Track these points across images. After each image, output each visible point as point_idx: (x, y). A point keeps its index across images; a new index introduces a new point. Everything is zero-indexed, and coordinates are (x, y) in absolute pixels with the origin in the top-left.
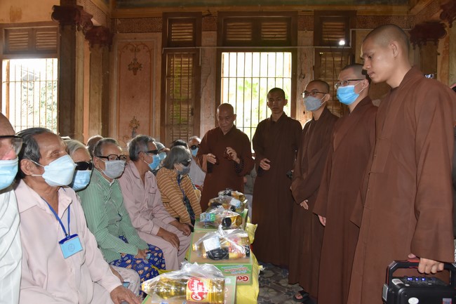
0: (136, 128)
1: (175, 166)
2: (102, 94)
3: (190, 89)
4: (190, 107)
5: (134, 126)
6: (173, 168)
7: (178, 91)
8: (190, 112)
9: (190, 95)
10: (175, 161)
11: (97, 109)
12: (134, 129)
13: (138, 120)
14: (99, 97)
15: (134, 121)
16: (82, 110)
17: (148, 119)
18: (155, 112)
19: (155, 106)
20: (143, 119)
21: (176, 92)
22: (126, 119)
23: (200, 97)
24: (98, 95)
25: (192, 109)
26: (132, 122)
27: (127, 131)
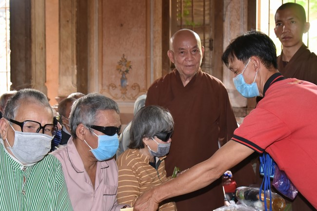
0: (127, 71)
1: (146, 141)
2: (77, 23)
3: (206, 8)
4: (207, 36)
5: (124, 69)
6: (142, 146)
7: (188, 13)
8: (207, 44)
9: (207, 18)
10: (146, 134)
11: (70, 46)
12: (123, 73)
13: (128, 60)
14: (72, 29)
15: (124, 61)
16: (44, 49)
17: (143, 58)
18: (154, 47)
19: (154, 37)
20: (136, 58)
21: (185, 15)
22: (111, 59)
23: (223, 21)
24: (70, 25)
25: (211, 41)
26: (120, 63)
27: (114, 76)
